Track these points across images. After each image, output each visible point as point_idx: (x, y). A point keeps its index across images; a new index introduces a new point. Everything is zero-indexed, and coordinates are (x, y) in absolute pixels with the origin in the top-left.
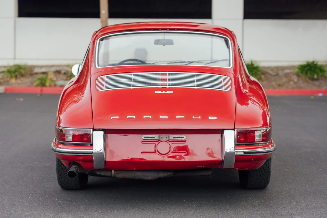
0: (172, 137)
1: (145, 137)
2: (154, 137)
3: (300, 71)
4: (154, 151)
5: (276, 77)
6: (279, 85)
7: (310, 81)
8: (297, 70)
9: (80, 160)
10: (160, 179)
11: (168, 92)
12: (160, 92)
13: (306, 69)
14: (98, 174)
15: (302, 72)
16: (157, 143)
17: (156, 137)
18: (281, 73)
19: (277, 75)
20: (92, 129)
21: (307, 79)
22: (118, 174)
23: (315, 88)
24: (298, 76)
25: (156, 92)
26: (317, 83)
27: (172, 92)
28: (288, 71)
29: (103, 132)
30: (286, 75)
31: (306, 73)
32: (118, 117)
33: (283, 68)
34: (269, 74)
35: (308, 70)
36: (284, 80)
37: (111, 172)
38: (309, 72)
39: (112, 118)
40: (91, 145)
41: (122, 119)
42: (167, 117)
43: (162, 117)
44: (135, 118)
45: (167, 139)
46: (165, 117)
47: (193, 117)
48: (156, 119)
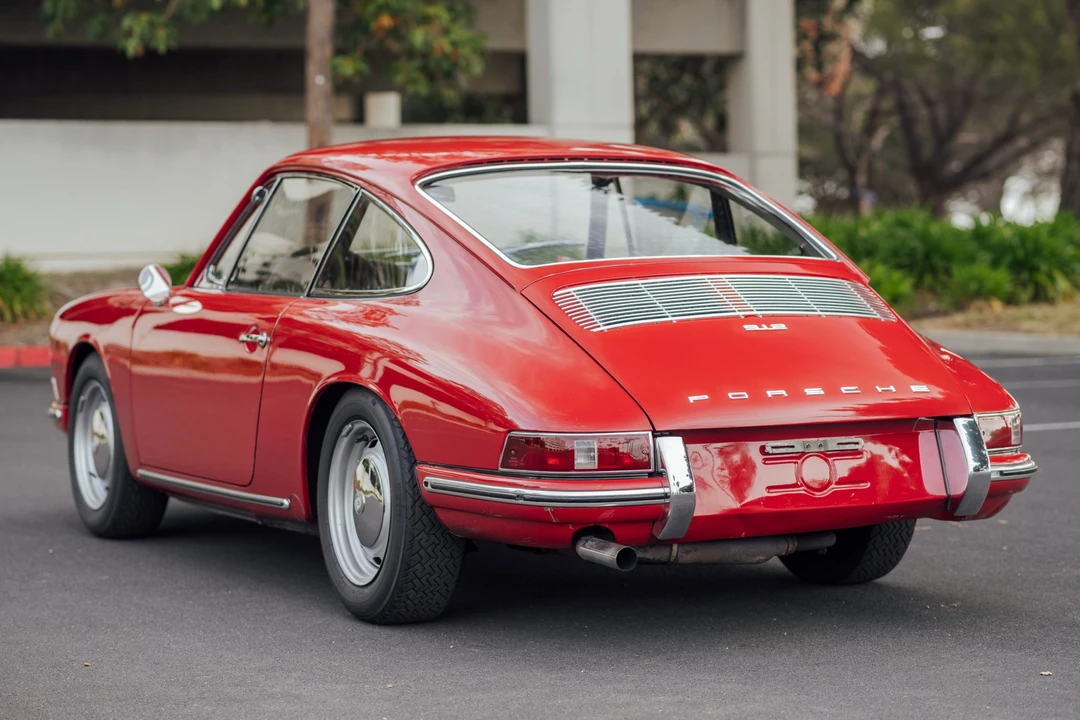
0: (833, 443)
1: (773, 447)
2: (793, 447)
4: (794, 481)
9: (605, 521)
11: (775, 327)
12: (755, 327)
16: (799, 461)
17: (798, 445)
20: (650, 433)
22: (687, 552)
25: (748, 327)
27: (782, 326)
29: (680, 439)
32: (706, 397)
37: (671, 550)
40: (650, 475)
41: (718, 402)
42: (822, 392)
43: (809, 391)
44: (747, 397)
45: (822, 450)
46: (818, 391)
47: (879, 389)
48: (797, 397)
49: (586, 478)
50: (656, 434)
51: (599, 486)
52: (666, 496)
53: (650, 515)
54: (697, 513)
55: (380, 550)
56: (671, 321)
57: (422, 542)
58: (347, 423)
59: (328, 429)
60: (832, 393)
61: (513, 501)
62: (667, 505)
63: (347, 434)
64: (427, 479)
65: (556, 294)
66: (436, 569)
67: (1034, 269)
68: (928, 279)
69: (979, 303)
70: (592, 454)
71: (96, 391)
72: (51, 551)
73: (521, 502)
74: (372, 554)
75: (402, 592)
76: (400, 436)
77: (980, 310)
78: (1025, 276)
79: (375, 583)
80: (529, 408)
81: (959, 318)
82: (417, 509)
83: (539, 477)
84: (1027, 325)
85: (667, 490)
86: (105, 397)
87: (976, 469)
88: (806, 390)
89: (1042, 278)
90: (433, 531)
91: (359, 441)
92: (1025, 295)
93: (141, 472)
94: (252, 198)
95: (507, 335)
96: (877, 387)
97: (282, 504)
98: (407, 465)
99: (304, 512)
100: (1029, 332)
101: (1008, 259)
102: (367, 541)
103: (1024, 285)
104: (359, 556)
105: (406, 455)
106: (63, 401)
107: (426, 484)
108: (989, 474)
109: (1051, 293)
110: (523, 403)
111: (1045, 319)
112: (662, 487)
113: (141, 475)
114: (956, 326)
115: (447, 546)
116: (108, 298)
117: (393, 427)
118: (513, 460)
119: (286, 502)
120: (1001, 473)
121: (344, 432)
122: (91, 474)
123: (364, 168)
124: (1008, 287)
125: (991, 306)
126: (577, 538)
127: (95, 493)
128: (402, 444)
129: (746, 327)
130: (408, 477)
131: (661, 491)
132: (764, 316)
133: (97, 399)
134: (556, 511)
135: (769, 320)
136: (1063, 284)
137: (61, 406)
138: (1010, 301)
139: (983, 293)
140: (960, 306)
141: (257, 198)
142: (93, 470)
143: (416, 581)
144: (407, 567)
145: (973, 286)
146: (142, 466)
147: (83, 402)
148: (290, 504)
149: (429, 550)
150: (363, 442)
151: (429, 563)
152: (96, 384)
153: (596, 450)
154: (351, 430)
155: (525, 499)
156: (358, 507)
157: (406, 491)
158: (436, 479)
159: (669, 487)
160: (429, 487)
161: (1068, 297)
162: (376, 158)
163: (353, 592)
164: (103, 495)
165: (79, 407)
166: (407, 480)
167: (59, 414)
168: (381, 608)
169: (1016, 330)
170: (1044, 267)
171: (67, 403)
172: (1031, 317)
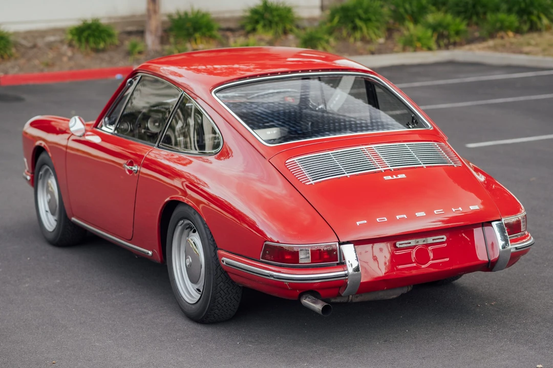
2: (410, 243)
3: (76, 38)
5: (35, 50)
6: (47, 65)
7: (93, 54)
8: (70, 37)
9: (315, 288)
10: (403, 295)
11: (400, 176)
12: (390, 178)
13: (86, 34)
14: (332, 301)
15: (80, 40)
18: (40, 43)
19: (35, 46)
20: (337, 243)
21: (89, 50)
22: (357, 297)
23: (105, 66)
24: (70, 45)
25: (386, 178)
26: (105, 56)
27: (404, 176)
28: (51, 39)
29: (352, 245)
30: (50, 46)
31: (87, 41)
32: (366, 222)
33: (42, 34)
34: (22, 45)
35: (89, 35)
36: (51, 55)
37: (349, 298)
38: (91, 40)
39: (358, 223)
40: (338, 264)
41: (372, 224)
42: (425, 214)
43: (418, 214)
44: (386, 220)
45: (425, 243)
46: (422, 214)
47: (454, 210)
48: (412, 218)
49: (305, 268)
50: (340, 244)
51: (312, 272)
52: (346, 275)
53: (338, 285)
54: (361, 281)
55: (201, 285)
56: (347, 176)
57: (221, 287)
58: (181, 219)
59: (171, 221)
60: (430, 213)
61: (268, 278)
62: (347, 279)
63: (181, 225)
64: (224, 259)
65: (287, 162)
66: (229, 299)
67: (530, 13)
68: (475, 19)
69: (501, 34)
70: (308, 255)
71: (47, 171)
72: (29, 259)
73: (272, 278)
74: (196, 287)
75: (212, 310)
76: (208, 233)
77: (502, 38)
78: (525, 17)
79: (199, 303)
80: (274, 228)
81: (491, 43)
82: (219, 271)
83: (280, 266)
84: (527, 49)
85: (346, 272)
86: (52, 174)
87: (504, 247)
88: (416, 214)
89: (534, 18)
90: (227, 281)
91: (187, 229)
92: (525, 27)
93: (74, 219)
94: (127, 84)
95: (261, 187)
96: (453, 209)
97: (148, 253)
98: (213, 248)
99: (160, 259)
100: (527, 53)
101: (516, 8)
102: (194, 280)
103: (525, 22)
104: (190, 288)
105: (212, 243)
106: (31, 171)
107: (223, 261)
108: (510, 250)
109: (539, 25)
110: (270, 224)
111: (537, 45)
112: (344, 271)
113: (74, 221)
114: (489, 48)
115: (234, 288)
116: (51, 121)
117: (205, 228)
118: (267, 256)
119: (150, 253)
120: (516, 248)
121: (179, 224)
122: (47, 211)
123: (180, 76)
124: (516, 24)
125: (507, 35)
126: (301, 295)
127: (50, 222)
128: (210, 237)
129: (385, 177)
130: (213, 254)
131: (343, 273)
132: (394, 170)
133: (48, 173)
134: (290, 284)
135: (397, 172)
136: (545, 21)
137: (29, 174)
138: (518, 31)
139: (503, 28)
140: (492, 36)
141: (129, 84)
142: (48, 209)
143: (219, 306)
144: (214, 299)
145: (498, 25)
146: (73, 216)
147: (41, 175)
148: (152, 254)
149: (225, 291)
150: (189, 229)
151: (225, 297)
152: (47, 167)
153: (310, 253)
154: (183, 223)
155: (274, 278)
156: (188, 264)
157: (213, 262)
158: (228, 260)
159: (347, 270)
160: (224, 263)
161: (548, 28)
162: (186, 69)
163: (187, 306)
164: (54, 224)
165: (39, 177)
166: (213, 256)
167: (29, 178)
168: (201, 317)
169: (521, 52)
170: (535, 12)
171: (33, 173)
172: (529, 44)
